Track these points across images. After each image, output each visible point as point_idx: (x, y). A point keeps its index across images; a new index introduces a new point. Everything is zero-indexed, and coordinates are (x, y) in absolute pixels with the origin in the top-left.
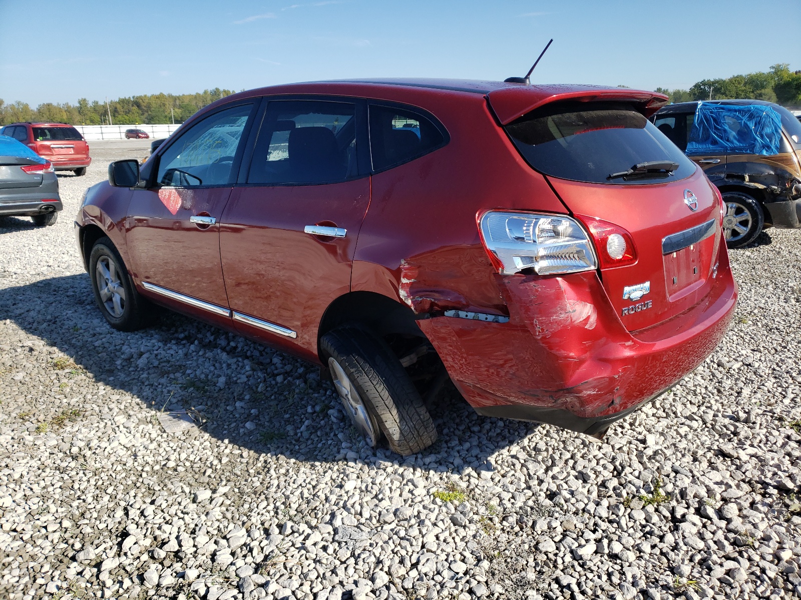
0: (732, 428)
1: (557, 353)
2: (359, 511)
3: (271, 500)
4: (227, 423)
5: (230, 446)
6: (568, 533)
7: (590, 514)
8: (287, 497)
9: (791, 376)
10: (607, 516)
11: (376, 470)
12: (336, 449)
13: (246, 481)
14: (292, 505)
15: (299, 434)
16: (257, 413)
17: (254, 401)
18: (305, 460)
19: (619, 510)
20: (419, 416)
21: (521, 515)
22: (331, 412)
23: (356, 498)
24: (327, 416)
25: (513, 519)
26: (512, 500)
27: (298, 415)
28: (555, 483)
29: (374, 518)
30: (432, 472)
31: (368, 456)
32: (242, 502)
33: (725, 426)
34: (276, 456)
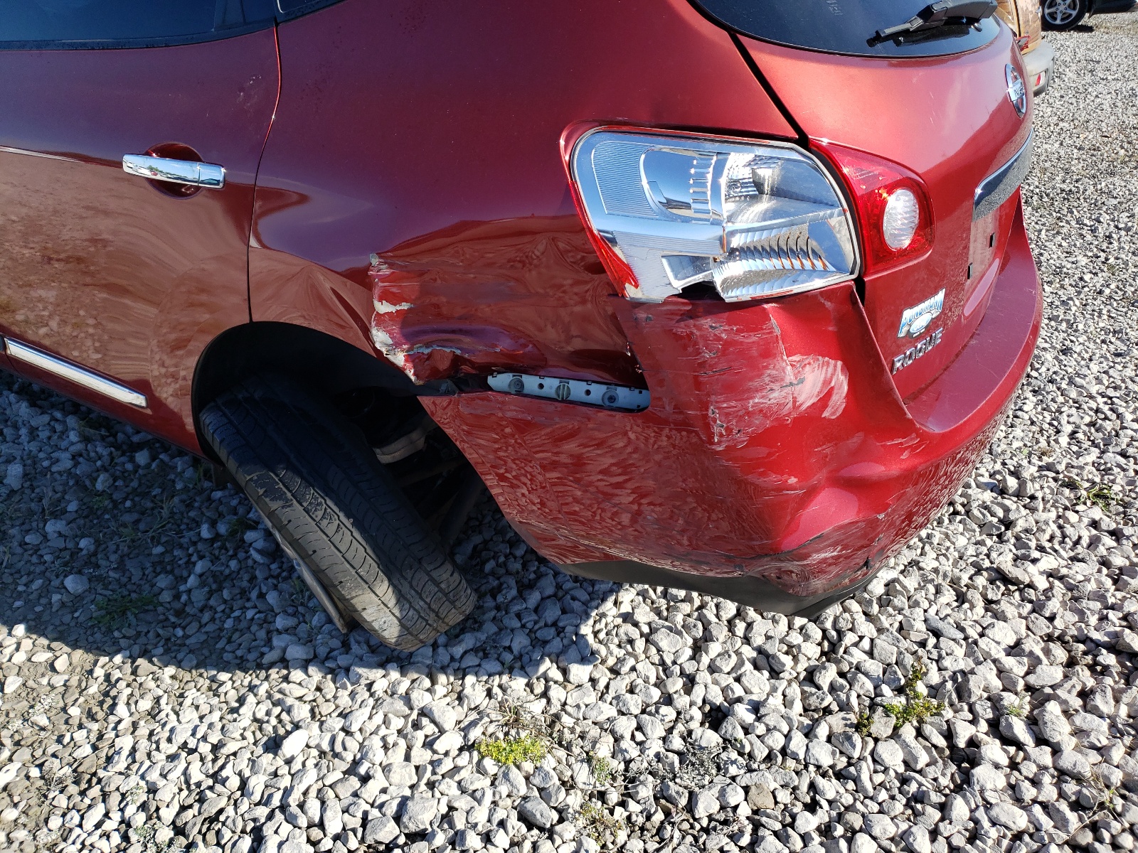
0: (1000, 513)
1: (761, 481)
2: (317, 820)
3: (115, 799)
4: (24, 580)
5: (27, 644)
6: (764, 819)
7: (798, 761)
8: (152, 790)
9: (1059, 389)
10: (831, 762)
11: (350, 688)
12: (262, 634)
13: (59, 740)
14: (163, 812)
15: (184, 598)
16: (92, 548)
17: (88, 512)
18: (197, 667)
19: (854, 746)
20: (437, 584)
21: (663, 778)
22: (250, 536)
23: (311, 777)
24: (243, 545)
25: (646, 791)
26: (639, 736)
27: (181, 546)
28: (716, 682)
29: (351, 834)
30: (470, 679)
31: (332, 650)
32: (46, 808)
33: (986, 508)
34: (133, 663)
